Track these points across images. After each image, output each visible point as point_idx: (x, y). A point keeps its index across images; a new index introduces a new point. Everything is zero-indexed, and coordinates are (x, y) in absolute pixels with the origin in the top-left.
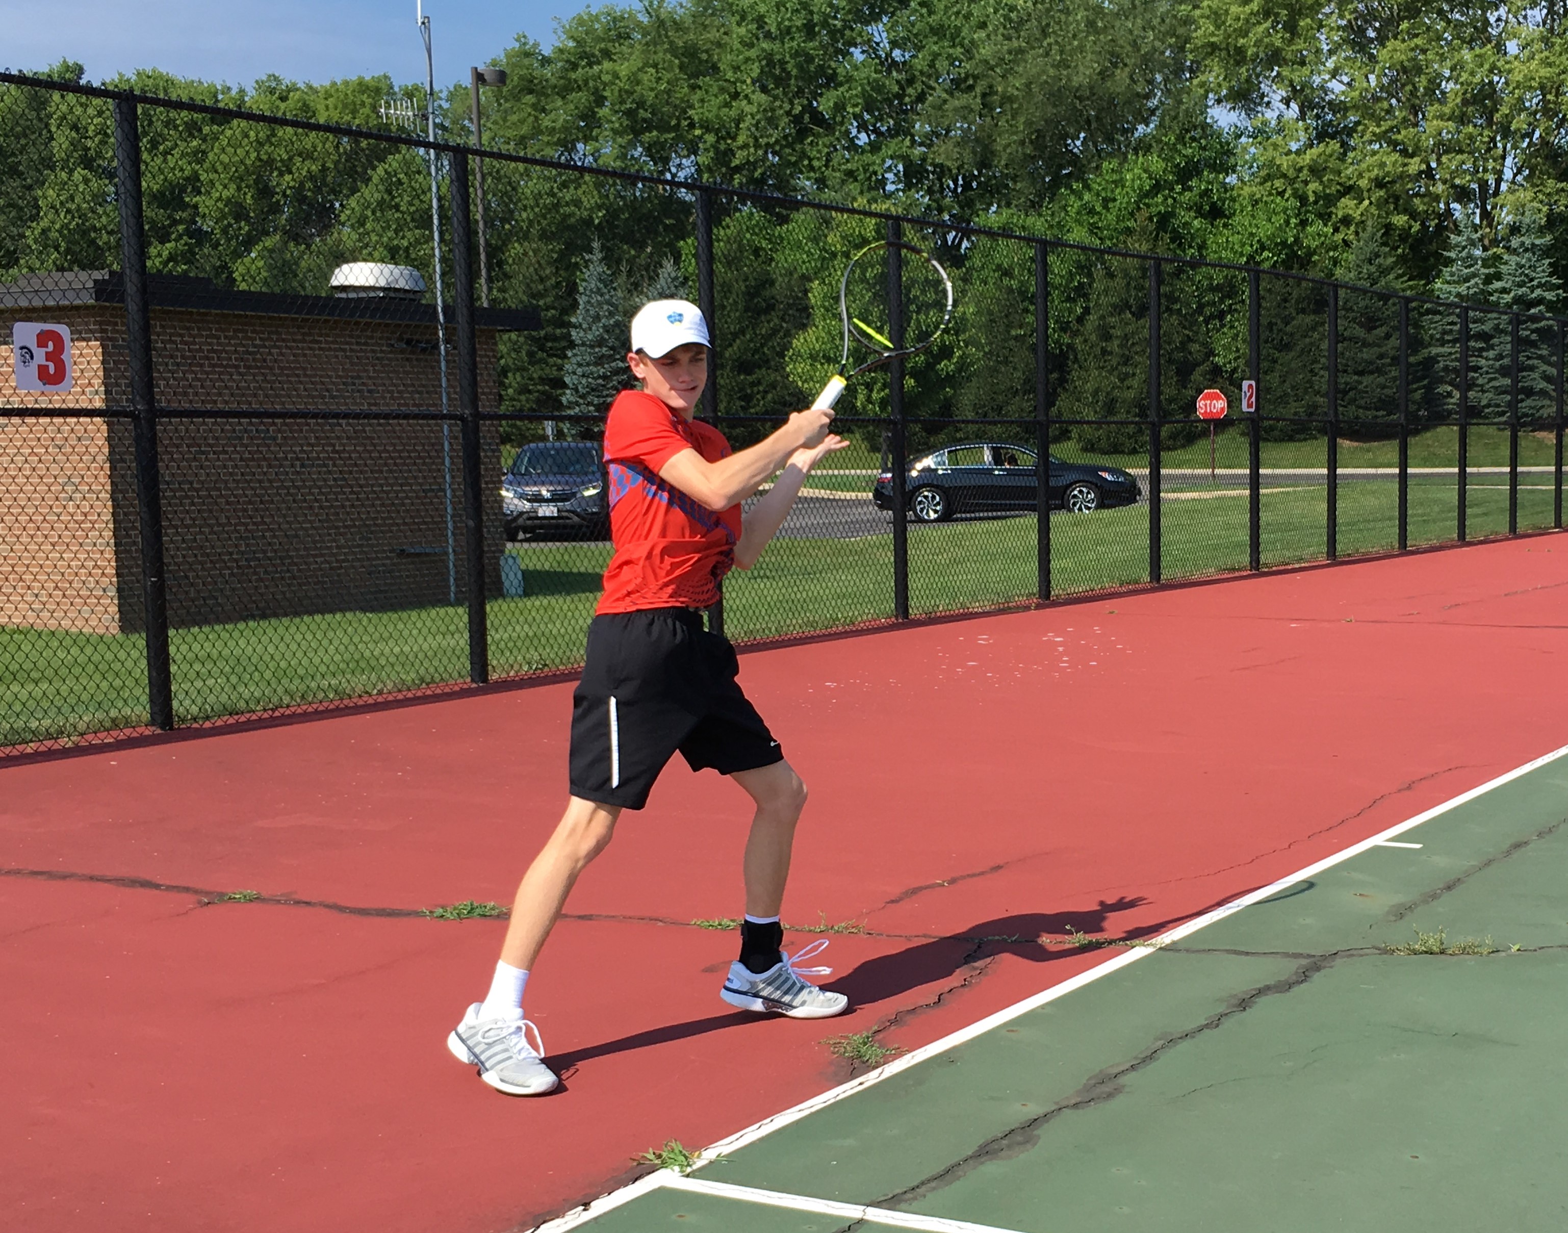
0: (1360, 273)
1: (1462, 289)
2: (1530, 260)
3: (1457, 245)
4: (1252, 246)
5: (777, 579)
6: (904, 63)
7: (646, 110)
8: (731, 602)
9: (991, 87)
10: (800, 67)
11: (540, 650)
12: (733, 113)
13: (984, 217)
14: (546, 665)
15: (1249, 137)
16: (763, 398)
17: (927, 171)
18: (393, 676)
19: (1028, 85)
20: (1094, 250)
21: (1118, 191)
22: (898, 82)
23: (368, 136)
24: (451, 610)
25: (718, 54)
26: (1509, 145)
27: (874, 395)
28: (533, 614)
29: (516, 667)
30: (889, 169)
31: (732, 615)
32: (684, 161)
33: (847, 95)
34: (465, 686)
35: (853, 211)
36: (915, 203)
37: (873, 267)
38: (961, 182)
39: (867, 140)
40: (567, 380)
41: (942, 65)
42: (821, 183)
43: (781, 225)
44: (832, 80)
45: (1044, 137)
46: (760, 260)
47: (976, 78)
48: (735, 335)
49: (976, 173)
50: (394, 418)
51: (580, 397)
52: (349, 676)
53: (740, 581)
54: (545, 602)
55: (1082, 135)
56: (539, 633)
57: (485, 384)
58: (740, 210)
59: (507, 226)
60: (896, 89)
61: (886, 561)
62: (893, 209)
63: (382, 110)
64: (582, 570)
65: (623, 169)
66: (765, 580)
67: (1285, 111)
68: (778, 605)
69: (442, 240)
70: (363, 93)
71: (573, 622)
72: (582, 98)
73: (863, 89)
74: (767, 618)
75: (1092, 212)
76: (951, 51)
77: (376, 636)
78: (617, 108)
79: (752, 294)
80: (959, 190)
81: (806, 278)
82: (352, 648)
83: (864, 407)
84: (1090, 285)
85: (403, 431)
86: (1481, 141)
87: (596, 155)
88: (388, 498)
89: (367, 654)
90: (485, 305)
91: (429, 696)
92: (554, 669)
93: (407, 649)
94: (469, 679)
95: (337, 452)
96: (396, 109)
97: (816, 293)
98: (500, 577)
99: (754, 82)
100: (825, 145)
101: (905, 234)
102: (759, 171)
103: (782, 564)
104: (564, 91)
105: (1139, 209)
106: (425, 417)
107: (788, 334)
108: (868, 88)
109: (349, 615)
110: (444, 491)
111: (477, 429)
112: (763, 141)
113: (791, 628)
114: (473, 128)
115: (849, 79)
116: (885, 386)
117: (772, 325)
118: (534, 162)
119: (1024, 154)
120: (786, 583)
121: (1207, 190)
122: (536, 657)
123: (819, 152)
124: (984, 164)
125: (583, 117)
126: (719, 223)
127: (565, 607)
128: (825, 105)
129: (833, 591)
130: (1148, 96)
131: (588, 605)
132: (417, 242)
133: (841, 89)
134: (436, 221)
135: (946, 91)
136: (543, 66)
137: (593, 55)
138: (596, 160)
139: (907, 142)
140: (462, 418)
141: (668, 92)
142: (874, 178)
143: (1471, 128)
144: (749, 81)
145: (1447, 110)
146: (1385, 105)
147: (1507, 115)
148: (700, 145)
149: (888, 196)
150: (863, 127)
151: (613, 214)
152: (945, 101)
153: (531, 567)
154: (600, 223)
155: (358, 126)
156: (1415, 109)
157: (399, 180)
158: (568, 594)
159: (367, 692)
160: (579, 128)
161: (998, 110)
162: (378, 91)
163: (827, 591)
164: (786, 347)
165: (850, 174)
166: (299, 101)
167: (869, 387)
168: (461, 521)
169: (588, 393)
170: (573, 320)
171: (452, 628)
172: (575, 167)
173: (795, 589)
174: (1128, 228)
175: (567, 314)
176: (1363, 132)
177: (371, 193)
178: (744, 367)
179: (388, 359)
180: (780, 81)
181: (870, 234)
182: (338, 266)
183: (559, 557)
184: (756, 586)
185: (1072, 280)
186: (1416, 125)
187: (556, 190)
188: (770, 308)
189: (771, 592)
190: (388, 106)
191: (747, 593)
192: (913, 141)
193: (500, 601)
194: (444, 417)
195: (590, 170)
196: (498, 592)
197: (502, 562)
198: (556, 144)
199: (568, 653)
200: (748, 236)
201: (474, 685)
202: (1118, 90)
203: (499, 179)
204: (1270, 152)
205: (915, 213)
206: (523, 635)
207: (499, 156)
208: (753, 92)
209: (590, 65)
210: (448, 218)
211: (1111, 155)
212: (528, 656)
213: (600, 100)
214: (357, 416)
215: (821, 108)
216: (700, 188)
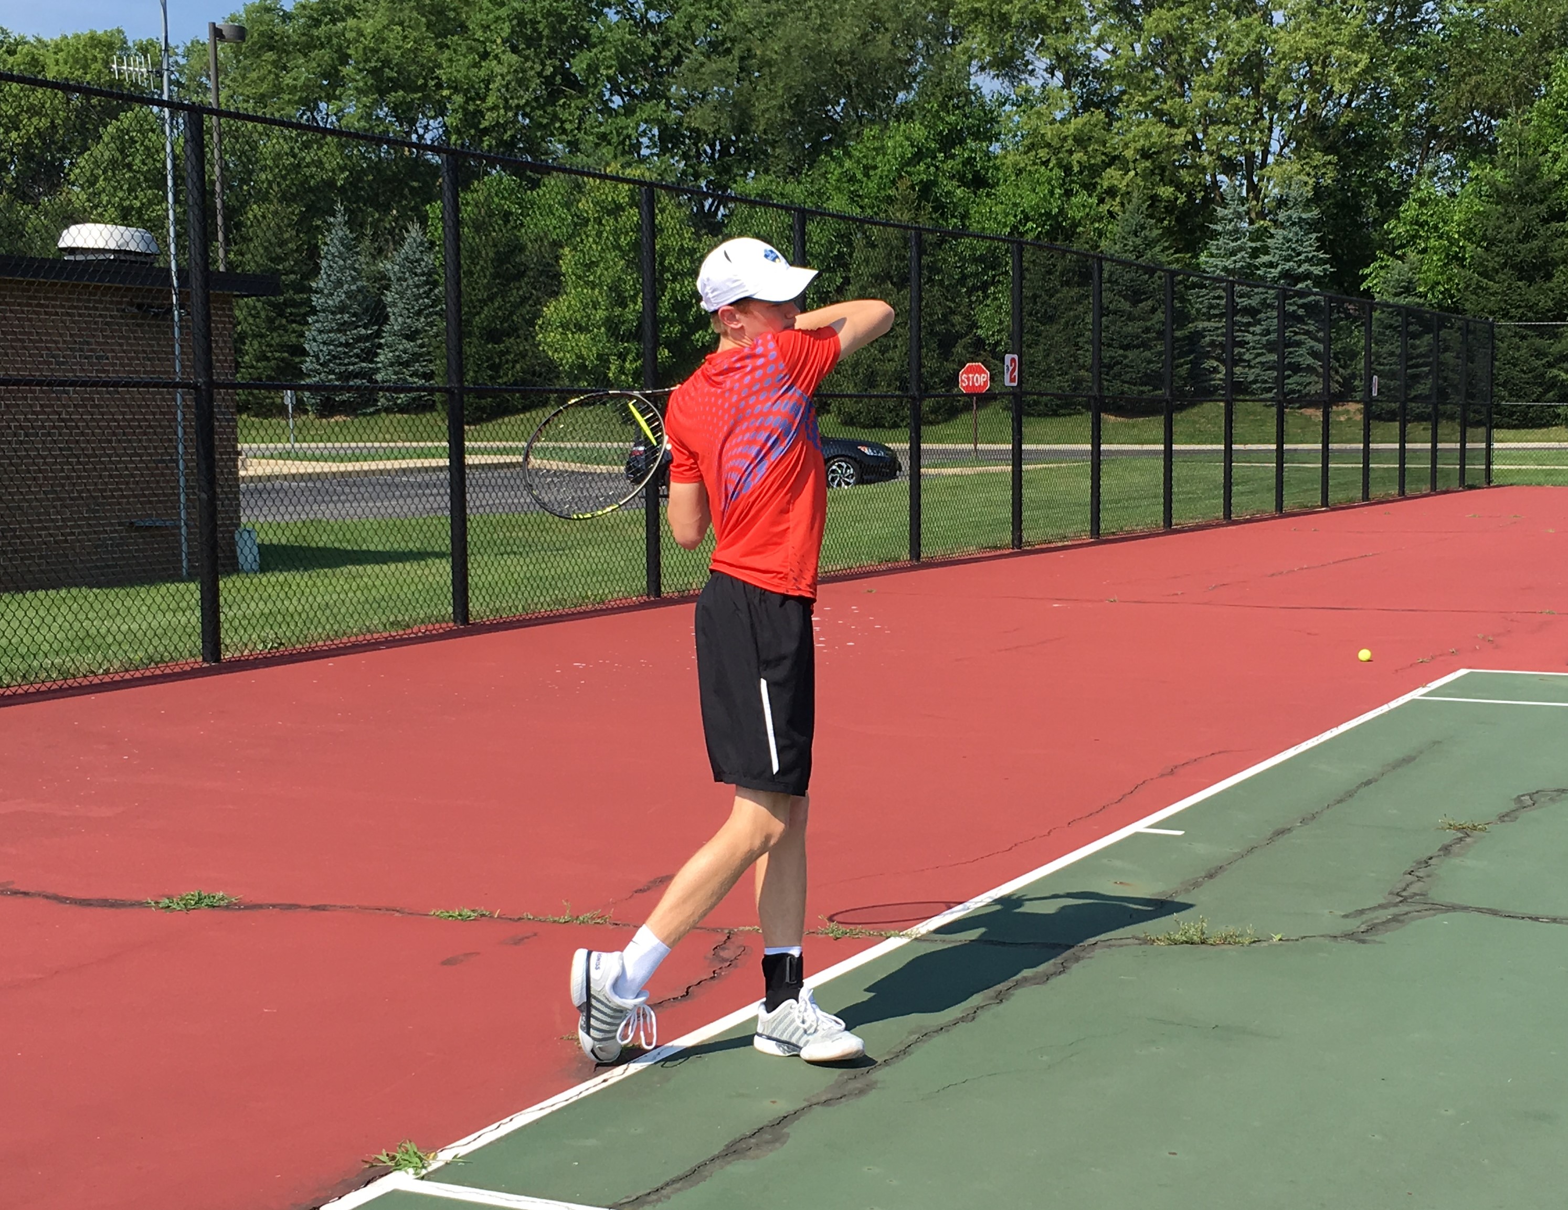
0: (1125, 245)
1: (1229, 263)
2: (1297, 234)
3: (1223, 219)
4: (1015, 216)
5: (524, 555)
6: (660, 24)
7: (392, 69)
8: (476, 579)
9: (749, 50)
10: (552, 27)
11: (276, 628)
12: (482, 73)
13: (742, 184)
14: (281, 644)
15: (1013, 104)
16: (513, 367)
17: (684, 136)
18: (120, 655)
19: (788, 49)
20: (855, 220)
21: (879, 158)
22: (653, 44)
23: (99, 93)
24: (182, 586)
25: (467, 13)
26: (1276, 116)
27: (627, 365)
28: (270, 590)
29: (250, 646)
30: (644, 133)
31: (477, 592)
32: (431, 122)
33: (601, 57)
34: (196, 666)
35: (604, 177)
36: (669, 169)
37: (627, 233)
38: (718, 148)
39: (621, 103)
40: (307, 346)
41: (698, 27)
42: (574, 146)
43: (532, 189)
44: (585, 41)
45: (804, 102)
46: (509, 227)
47: (733, 40)
48: (484, 302)
49: (733, 138)
50: (123, 386)
51: (321, 365)
52: (73, 655)
53: (486, 558)
54: (281, 578)
55: (842, 101)
56: (275, 610)
57: (221, 352)
58: (489, 174)
59: (245, 188)
60: (651, 51)
61: (638, 537)
62: (647, 174)
63: (115, 66)
64: (321, 544)
65: (365, 130)
66: (512, 556)
67: (1050, 81)
68: (525, 581)
69: (176, 201)
70: (96, 47)
71: (311, 599)
72: (325, 55)
73: (617, 51)
74: (513, 596)
75: (852, 179)
76: (708, 13)
77: (102, 614)
78: (361, 66)
79: (502, 259)
80: (717, 156)
81: (556, 244)
82: (76, 625)
83: (616, 379)
84: (851, 256)
85: (133, 399)
86: (1248, 113)
87: (340, 116)
88: (116, 469)
89: (93, 632)
90: (222, 269)
91: (158, 676)
92: (290, 648)
93: (134, 627)
94: (200, 659)
95: (63, 420)
96: (129, 65)
97: (568, 261)
98: (234, 551)
99: (504, 42)
100: (578, 108)
101: (659, 201)
102: (509, 133)
103: (530, 540)
104: (307, 47)
105: (901, 177)
106: (156, 385)
107: (538, 302)
108: (622, 50)
109: (74, 591)
110: (177, 462)
111: (211, 399)
112: (514, 102)
113: (539, 606)
114: (211, 85)
115: (603, 40)
116: (638, 356)
117: (521, 293)
118: (273, 122)
119: (783, 119)
120: (534, 561)
121: (970, 158)
122: (272, 636)
123: (571, 114)
124: (742, 129)
125: (325, 76)
126: (467, 188)
127: (302, 584)
128: (578, 66)
129: (582, 567)
130: (909, 62)
131: (326, 581)
132: (150, 202)
133: (594, 50)
134: (170, 183)
135: (702, 53)
136: (284, 22)
137: (337, 12)
138: (339, 120)
139: (662, 106)
140: (195, 387)
141: (415, 51)
142: (627, 143)
143: (1237, 100)
144: (499, 41)
145: (1213, 80)
146: (1151, 74)
147: (1273, 86)
148: (448, 106)
149: (642, 160)
150: (615, 90)
151: (356, 177)
152: (702, 65)
153: (267, 542)
154: (342, 186)
155: (88, 83)
156: (1182, 80)
157: (131, 138)
158: (306, 569)
159: (92, 672)
160: (321, 87)
161: (757, 74)
162: (110, 46)
163: (576, 568)
164: (537, 315)
165: (604, 137)
166: (27, 55)
167: (622, 356)
168: (194, 494)
169: (330, 361)
170: (314, 285)
171: (184, 605)
172: (317, 129)
173: (544, 566)
174: (889, 197)
175: (308, 279)
176: (1130, 101)
177: (102, 151)
178: (493, 336)
179: (117, 324)
180: (532, 42)
181: (623, 200)
182: (67, 227)
183: (296, 532)
184: (502, 562)
185: (833, 249)
186: (1182, 96)
187: (296, 150)
188: (521, 275)
189: (518, 568)
190: (120, 63)
191: (493, 570)
192: (668, 104)
193: (234, 577)
194: (176, 385)
195: (333, 132)
196: (234, 568)
197: (237, 536)
198: (297, 103)
199: (305, 632)
200: (496, 200)
201: (205, 665)
202: (880, 55)
203: (237, 139)
204: (1034, 122)
205: (670, 179)
206: (257, 612)
207: (237, 116)
208: (504, 52)
209: (334, 21)
210: (183, 179)
211: (872, 122)
212: (263, 634)
213: (344, 59)
214: (84, 384)
215: (573, 70)
216: (445, 151)
